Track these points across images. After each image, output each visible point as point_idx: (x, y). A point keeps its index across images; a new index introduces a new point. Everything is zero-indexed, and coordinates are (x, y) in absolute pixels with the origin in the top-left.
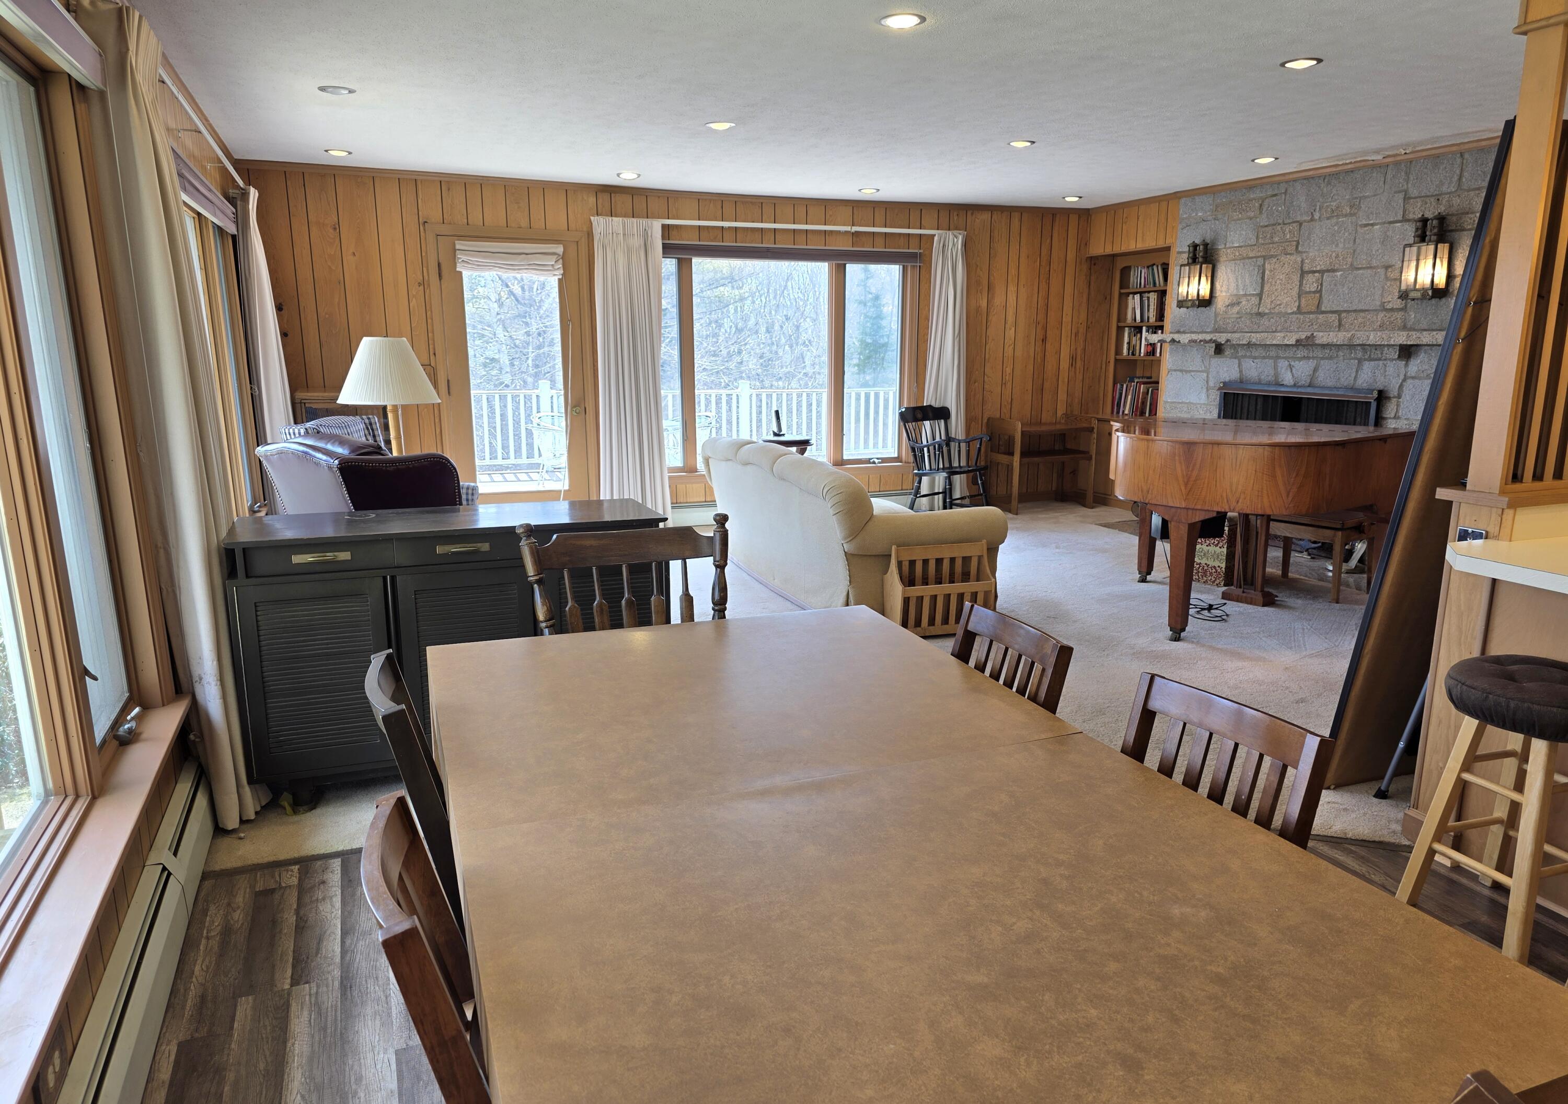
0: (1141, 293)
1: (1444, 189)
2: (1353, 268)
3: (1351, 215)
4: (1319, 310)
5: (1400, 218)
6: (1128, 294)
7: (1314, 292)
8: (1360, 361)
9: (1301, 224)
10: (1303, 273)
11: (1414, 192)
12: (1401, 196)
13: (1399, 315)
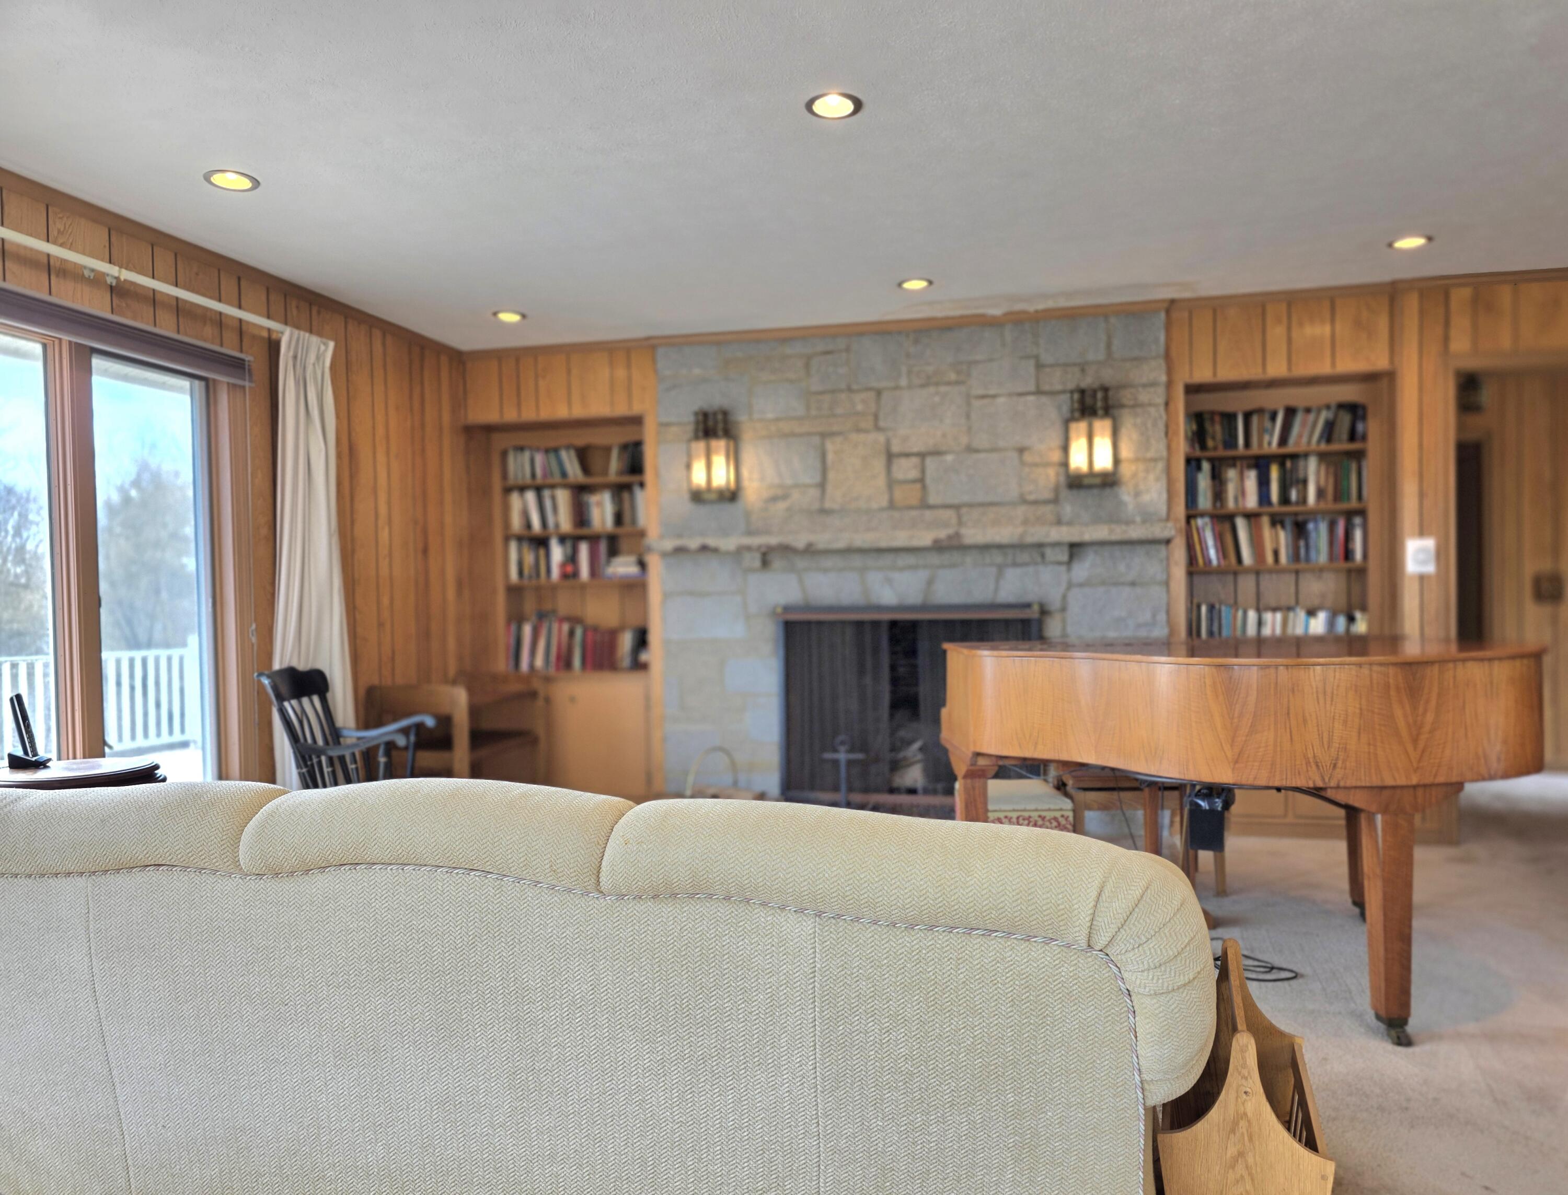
0: (538, 489)
1: (1091, 356)
2: (970, 449)
3: (958, 383)
4: (925, 505)
5: (1032, 388)
7: (914, 481)
8: (1001, 568)
9: (879, 393)
10: (890, 457)
11: (1047, 358)
12: (1032, 362)
13: (1049, 508)
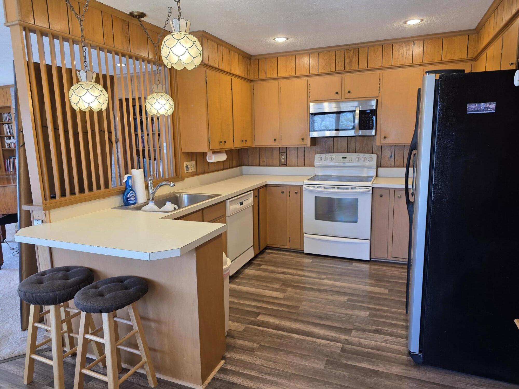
0: (8, 124)
6: (3, 124)
